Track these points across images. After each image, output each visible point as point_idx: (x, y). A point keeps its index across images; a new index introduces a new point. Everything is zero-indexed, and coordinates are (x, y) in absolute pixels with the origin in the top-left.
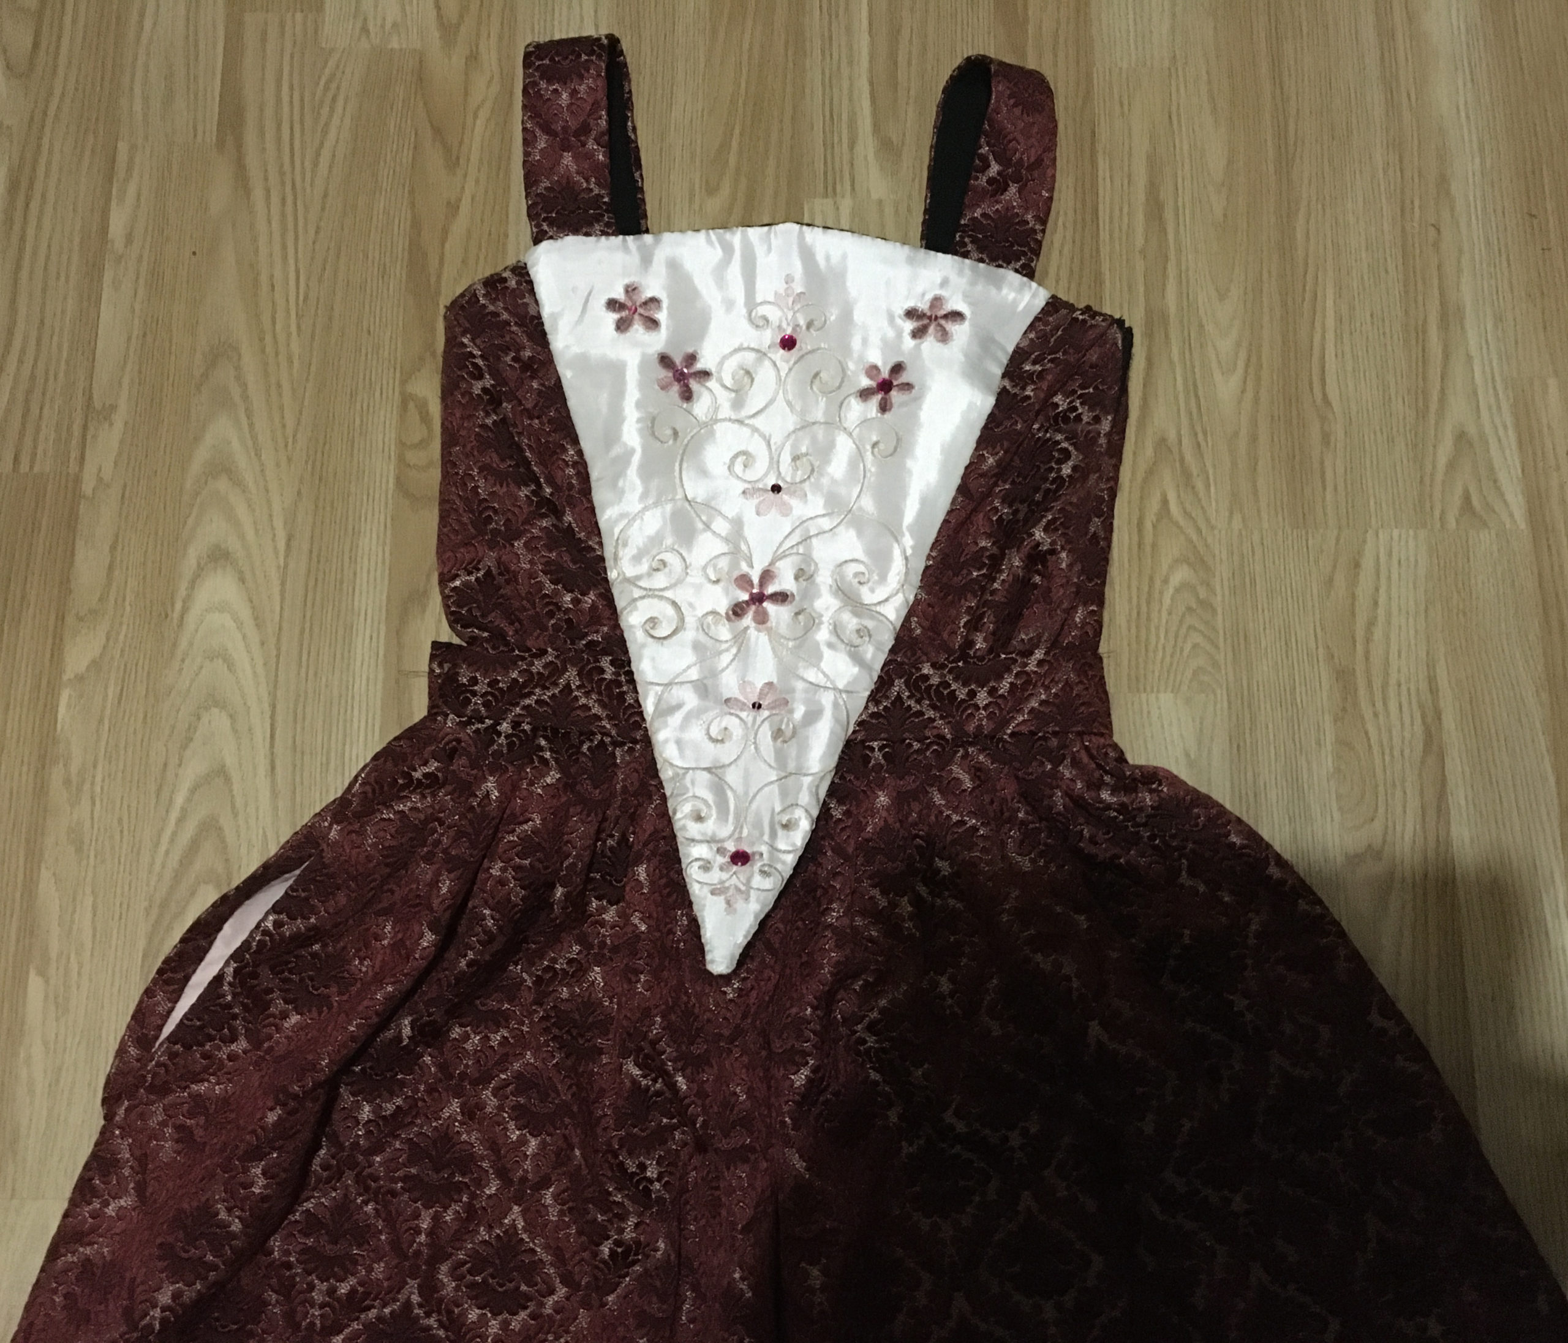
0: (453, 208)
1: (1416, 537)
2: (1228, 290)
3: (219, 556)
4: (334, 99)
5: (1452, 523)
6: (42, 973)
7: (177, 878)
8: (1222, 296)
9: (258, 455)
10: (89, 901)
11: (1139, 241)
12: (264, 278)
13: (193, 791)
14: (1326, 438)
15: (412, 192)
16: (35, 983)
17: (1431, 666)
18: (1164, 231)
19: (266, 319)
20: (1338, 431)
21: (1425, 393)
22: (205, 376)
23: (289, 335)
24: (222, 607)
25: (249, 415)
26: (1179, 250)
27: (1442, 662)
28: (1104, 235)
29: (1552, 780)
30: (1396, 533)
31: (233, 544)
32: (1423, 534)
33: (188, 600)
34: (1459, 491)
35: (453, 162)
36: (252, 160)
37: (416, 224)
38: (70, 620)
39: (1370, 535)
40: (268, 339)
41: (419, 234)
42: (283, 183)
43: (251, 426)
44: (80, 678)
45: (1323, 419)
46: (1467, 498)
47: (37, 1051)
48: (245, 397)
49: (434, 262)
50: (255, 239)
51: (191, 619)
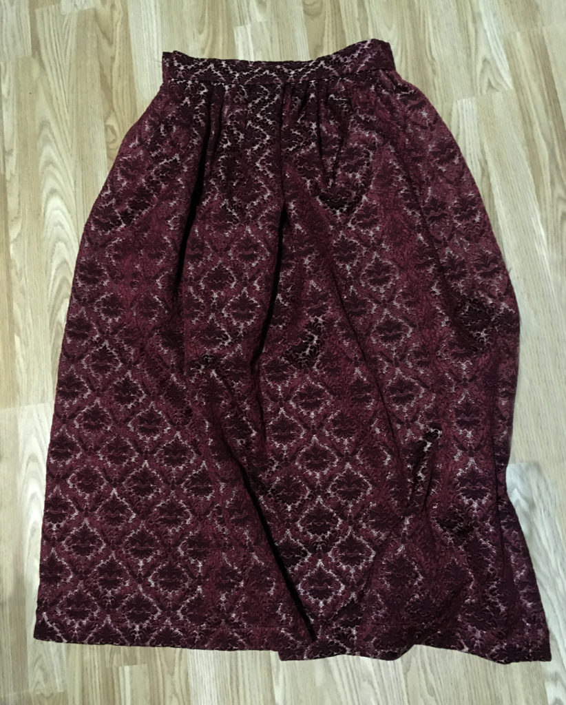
0: (113, 59)
1: (471, 101)
2: (392, 26)
3: (53, 192)
4: (69, 31)
5: (484, 92)
6: (19, 335)
7: (56, 298)
8: (389, 29)
9: (61, 156)
10: (30, 311)
11: (357, 15)
12: (54, 96)
13: (57, 270)
14: (434, 72)
15: (99, 57)
16: (17, 339)
17: (482, 145)
18: (365, 10)
19: (57, 110)
20: (438, 67)
21: (470, 48)
22: (40, 133)
23: (65, 114)
24: (57, 208)
25: (56, 142)
26: (372, 16)
27: (486, 143)
28: (343, 16)
29: (531, 176)
30: (464, 101)
31: (57, 187)
32: (474, 99)
33: (46, 207)
34: (486, 80)
35: (111, 43)
36: (44, 58)
37: (101, 67)
38: (9, 222)
39: (454, 103)
40: (58, 116)
41: (103, 70)
42: (56, 64)
43: (57, 146)
44: (15, 240)
45: (432, 65)
46: (489, 82)
47: (21, 360)
48: (54, 137)
49: (109, 79)
50: (49, 84)
51: (48, 214)
